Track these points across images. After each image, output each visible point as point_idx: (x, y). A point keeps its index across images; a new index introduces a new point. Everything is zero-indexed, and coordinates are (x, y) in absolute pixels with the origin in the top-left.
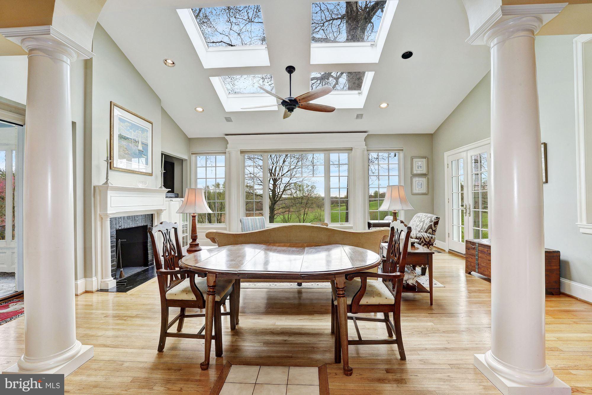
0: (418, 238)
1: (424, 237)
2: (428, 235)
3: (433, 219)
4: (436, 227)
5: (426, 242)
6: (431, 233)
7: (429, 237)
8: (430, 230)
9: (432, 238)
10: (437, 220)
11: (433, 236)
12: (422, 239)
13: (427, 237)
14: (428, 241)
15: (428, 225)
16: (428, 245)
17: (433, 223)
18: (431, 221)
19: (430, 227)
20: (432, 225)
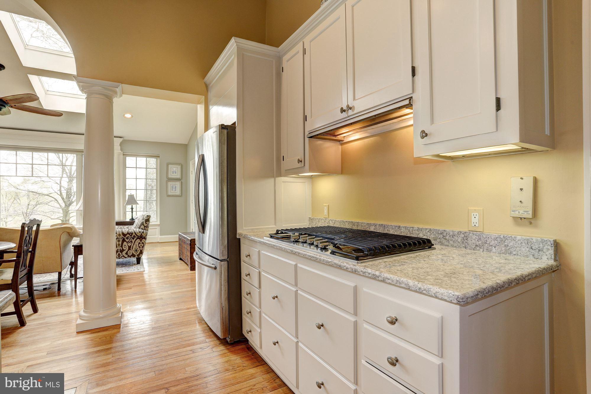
0: (129, 233)
1: (136, 232)
2: (140, 230)
3: (145, 217)
4: (147, 223)
5: (138, 236)
6: (144, 229)
7: (140, 232)
8: (143, 227)
9: (143, 232)
10: (148, 218)
11: (145, 231)
12: (134, 234)
13: (139, 232)
14: (140, 235)
15: (141, 222)
16: (141, 239)
17: (144, 221)
18: (143, 219)
19: (142, 224)
20: (143, 222)
